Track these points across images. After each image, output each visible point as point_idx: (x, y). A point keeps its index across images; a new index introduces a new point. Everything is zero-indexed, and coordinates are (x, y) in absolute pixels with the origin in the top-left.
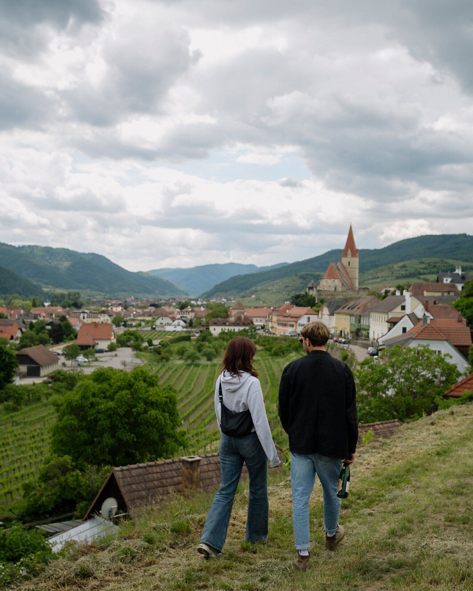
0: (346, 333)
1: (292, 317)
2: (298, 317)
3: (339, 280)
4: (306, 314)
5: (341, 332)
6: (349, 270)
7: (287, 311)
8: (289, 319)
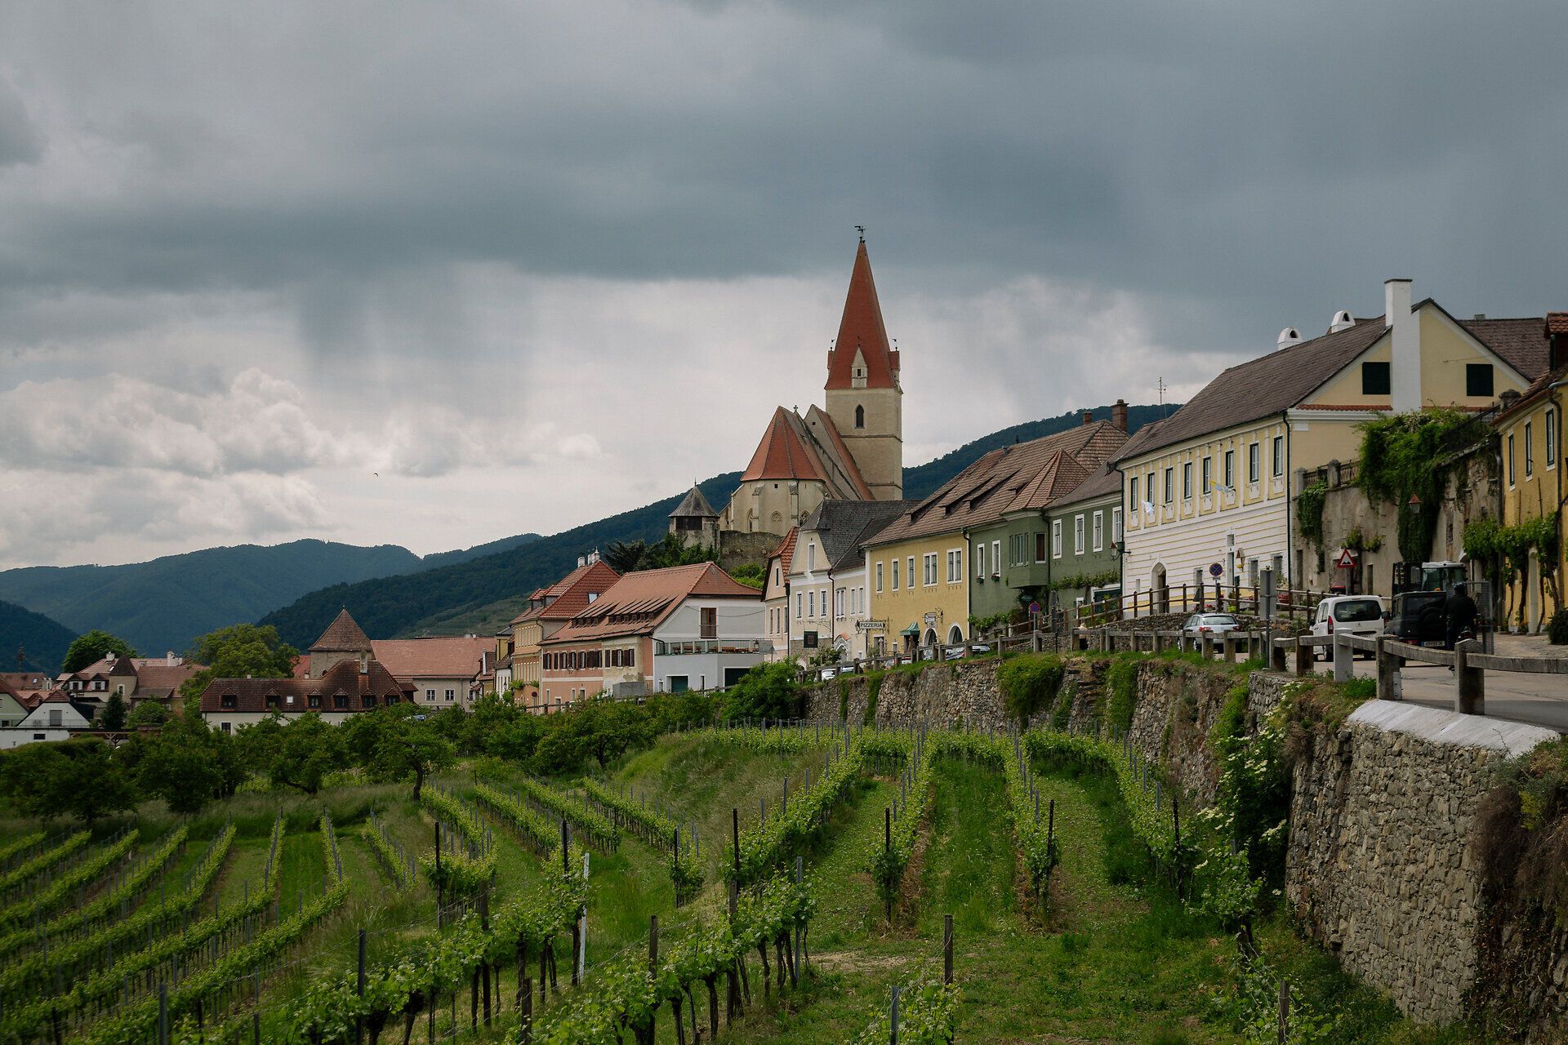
0: (945, 638)
1: (615, 619)
2: (656, 613)
3: (819, 485)
4: (693, 596)
5: (913, 638)
6: (858, 446)
7: (593, 597)
8: (604, 628)
